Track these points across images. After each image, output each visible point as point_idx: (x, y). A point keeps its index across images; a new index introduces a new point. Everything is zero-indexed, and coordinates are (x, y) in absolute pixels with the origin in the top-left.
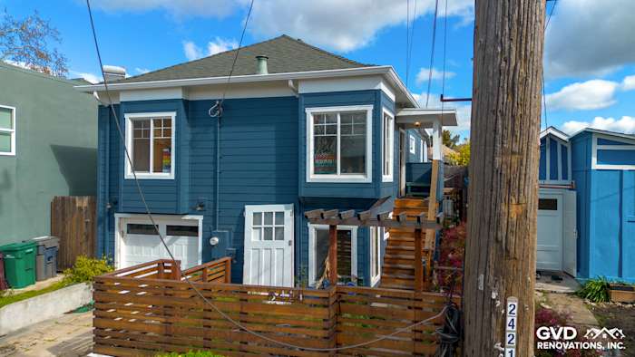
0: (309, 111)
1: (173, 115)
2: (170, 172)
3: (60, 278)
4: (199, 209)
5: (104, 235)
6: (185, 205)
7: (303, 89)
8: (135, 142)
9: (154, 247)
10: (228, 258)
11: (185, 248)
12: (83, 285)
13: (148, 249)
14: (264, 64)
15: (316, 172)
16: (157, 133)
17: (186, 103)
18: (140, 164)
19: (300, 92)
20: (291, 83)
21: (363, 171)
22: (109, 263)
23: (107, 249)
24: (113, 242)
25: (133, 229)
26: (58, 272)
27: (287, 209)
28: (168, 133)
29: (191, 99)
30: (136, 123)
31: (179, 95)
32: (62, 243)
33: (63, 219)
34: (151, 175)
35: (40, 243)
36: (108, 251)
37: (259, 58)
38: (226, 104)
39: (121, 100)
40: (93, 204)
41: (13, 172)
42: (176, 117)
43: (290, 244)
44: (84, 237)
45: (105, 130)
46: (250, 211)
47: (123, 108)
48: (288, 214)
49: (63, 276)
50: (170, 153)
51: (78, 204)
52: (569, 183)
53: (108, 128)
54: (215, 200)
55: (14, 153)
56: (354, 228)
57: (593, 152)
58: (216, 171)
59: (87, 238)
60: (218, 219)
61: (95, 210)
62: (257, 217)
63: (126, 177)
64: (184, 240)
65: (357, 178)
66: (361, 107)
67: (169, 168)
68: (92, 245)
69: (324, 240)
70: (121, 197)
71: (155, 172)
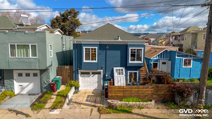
0: (130, 48)
1: (97, 48)
5: (76, 75)
7: (129, 44)
8: (85, 53)
9: (88, 77)
10: (112, 79)
11: (97, 77)
13: (87, 78)
14: (119, 37)
16: (92, 51)
20: (127, 43)
25: (82, 73)
26: (62, 85)
28: (95, 51)
30: (86, 49)
31: (99, 44)
33: (61, 71)
36: (77, 79)
37: (119, 36)
39: (82, 43)
41: (52, 61)
42: (98, 48)
43: (125, 76)
44: (68, 76)
46: (115, 69)
47: (82, 45)
48: (124, 70)
49: (64, 85)
50: (95, 56)
51: (66, 68)
52: (168, 59)
53: (76, 49)
54: (106, 66)
55: (52, 56)
56: (138, 72)
57: (176, 55)
58: (106, 60)
59: (69, 76)
60: (107, 71)
61: (71, 69)
62: (117, 70)
63: (84, 62)
64: (97, 75)
65: (140, 62)
66: (141, 48)
67: (95, 60)
68: (71, 78)
69: (131, 74)
70: (83, 66)
71: (91, 60)
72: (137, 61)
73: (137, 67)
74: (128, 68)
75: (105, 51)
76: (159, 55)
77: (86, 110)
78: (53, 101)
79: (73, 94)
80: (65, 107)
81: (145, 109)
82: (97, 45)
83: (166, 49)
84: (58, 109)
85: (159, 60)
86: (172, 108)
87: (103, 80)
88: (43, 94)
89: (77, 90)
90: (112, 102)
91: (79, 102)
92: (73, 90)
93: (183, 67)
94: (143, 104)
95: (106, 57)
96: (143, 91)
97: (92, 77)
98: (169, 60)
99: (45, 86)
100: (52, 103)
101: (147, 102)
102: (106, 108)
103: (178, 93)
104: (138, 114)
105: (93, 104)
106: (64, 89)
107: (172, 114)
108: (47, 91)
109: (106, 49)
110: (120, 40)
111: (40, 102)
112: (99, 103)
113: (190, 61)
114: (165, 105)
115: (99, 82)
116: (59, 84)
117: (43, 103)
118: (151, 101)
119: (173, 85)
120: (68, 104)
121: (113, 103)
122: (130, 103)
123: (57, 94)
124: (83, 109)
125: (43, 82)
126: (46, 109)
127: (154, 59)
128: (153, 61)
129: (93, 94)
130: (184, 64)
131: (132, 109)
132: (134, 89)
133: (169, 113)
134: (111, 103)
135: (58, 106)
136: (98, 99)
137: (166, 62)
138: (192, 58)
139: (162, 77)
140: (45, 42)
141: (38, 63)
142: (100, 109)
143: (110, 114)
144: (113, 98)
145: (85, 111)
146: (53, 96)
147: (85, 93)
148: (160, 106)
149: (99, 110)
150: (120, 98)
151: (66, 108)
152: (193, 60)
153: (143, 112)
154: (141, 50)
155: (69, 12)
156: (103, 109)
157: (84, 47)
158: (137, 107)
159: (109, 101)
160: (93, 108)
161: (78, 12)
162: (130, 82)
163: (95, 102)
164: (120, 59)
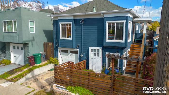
0: (107, 22)
1: (71, 23)
2: (71, 38)
3: (46, 62)
4: (78, 47)
5: (56, 52)
6: (74, 46)
7: (105, 16)
8: (62, 30)
9: (67, 56)
10: (85, 60)
11: (74, 57)
12: (51, 64)
14: (95, 9)
15: (108, 39)
16: (67, 28)
17: (74, 20)
18: (63, 36)
19: (104, 17)
20: (102, 14)
21: (122, 39)
22: (57, 59)
23: (57, 56)
24: (58, 54)
25: (62, 51)
27: (100, 48)
28: (70, 28)
29: (75, 19)
30: (62, 25)
31: (72, 18)
32: (46, 54)
33: (46, 48)
34: (66, 38)
35: (42, 54)
37: (93, 7)
38: (85, 20)
39: (58, 19)
40: (53, 44)
41: (35, 37)
43: (101, 58)
44: (51, 53)
45: (55, 26)
46: (91, 48)
47: (59, 21)
48: (100, 50)
50: (70, 33)
54: (82, 45)
55: (35, 32)
60: (82, 50)
62: (92, 50)
63: (60, 39)
64: (74, 55)
65: (120, 41)
66: (122, 21)
68: (53, 54)
71: (67, 37)
75: (81, 27)
77: (27, 90)
78: (19, 73)
79: (48, 71)
80: (20, 82)
82: (71, 21)
84: (12, 83)
87: (79, 61)
99: (27, 59)
102: (46, 93)
106: (43, 64)
108: (28, 63)
110: (95, 11)
117: (11, 74)
125: (25, 55)
141: (18, 38)
154: (122, 23)
164: (96, 37)
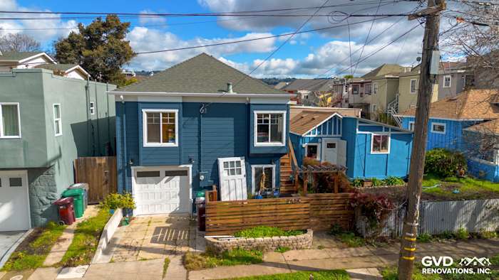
0: (256, 112)
1: (176, 111)
2: (174, 142)
7: (253, 101)
8: (148, 125)
9: (156, 184)
10: (215, 186)
11: (178, 183)
13: (153, 185)
14: (231, 87)
15: (258, 141)
16: (164, 120)
17: (183, 104)
19: (251, 103)
20: (248, 99)
21: (281, 141)
24: (131, 182)
26: (89, 204)
27: (241, 159)
28: (174, 121)
30: (149, 114)
31: (181, 101)
33: (86, 172)
34: (161, 144)
36: (127, 189)
37: (229, 85)
40: (111, 161)
41: (62, 147)
42: (179, 113)
43: (244, 176)
44: (104, 182)
46: (222, 161)
47: (140, 105)
48: (243, 162)
49: (94, 206)
50: (174, 131)
51: (98, 162)
52: (341, 136)
53: (124, 116)
54: (200, 156)
55: (61, 133)
56: (274, 166)
57: (357, 127)
58: (200, 141)
59: (106, 182)
60: (202, 167)
61: (112, 165)
62: (226, 164)
63: (144, 146)
64: (177, 178)
65: (278, 144)
66: (281, 112)
67: (173, 140)
68: (111, 186)
69: (259, 172)
70: (142, 157)
71: (163, 142)
72: (272, 141)
73: (273, 156)
74: (252, 158)
75: (197, 118)
76: (319, 128)
77: (151, 264)
78: (65, 246)
79: (119, 226)
80: (100, 260)
81: (291, 251)
82: (177, 105)
83: (336, 114)
84: (81, 267)
85: (321, 138)
86: (350, 246)
87: (194, 190)
88: (37, 231)
89: (127, 216)
90: (216, 241)
91: (133, 244)
92: (118, 215)
93: (372, 152)
94: (287, 240)
95: (200, 133)
96: (288, 210)
97: (166, 182)
98: (342, 138)
99: (44, 210)
100: (62, 251)
101: (295, 235)
102: (202, 254)
103: (363, 212)
104: (276, 265)
105: (169, 247)
106: (95, 214)
107: (350, 259)
108: (47, 222)
109: (199, 115)
110: (231, 92)
111: (30, 251)
112: (185, 246)
113: (385, 138)
114: (336, 240)
115: (182, 195)
116: (80, 202)
117: (38, 253)
118: (305, 231)
119: (351, 194)
120: (106, 252)
121: (218, 243)
122: (257, 239)
123: (75, 228)
124: (144, 262)
125: (37, 199)
126: (47, 267)
127: (309, 136)
128: (307, 140)
129: (168, 225)
130: (374, 147)
131: (263, 254)
132: (268, 206)
133: (345, 256)
134: (214, 243)
135: (79, 258)
136: (183, 235)
137: (336, 143)
138: (389, 133)
139: (327, 177)
140: (42, 97)
141: (22, 152)
142: (188, 258)
143: (210, 270)
144: (218, 230)
145: (150, 267)
146: (65, 235)
147: (150, 222)
148: (324, 243)
149: (184, 262)
150: (235, 230)
151: (101, 262)
152: (393, 137)
153: (289, 259)
154: (281, 115)
155: (104, 25)
156: (194, 258)
157: (144, 111)
158: (274, 248)
159: (209, 238)
160: (171, 257)
161: (128, 25)
162: (257, 190)
163: (175, 242)
164: (233, 138)
